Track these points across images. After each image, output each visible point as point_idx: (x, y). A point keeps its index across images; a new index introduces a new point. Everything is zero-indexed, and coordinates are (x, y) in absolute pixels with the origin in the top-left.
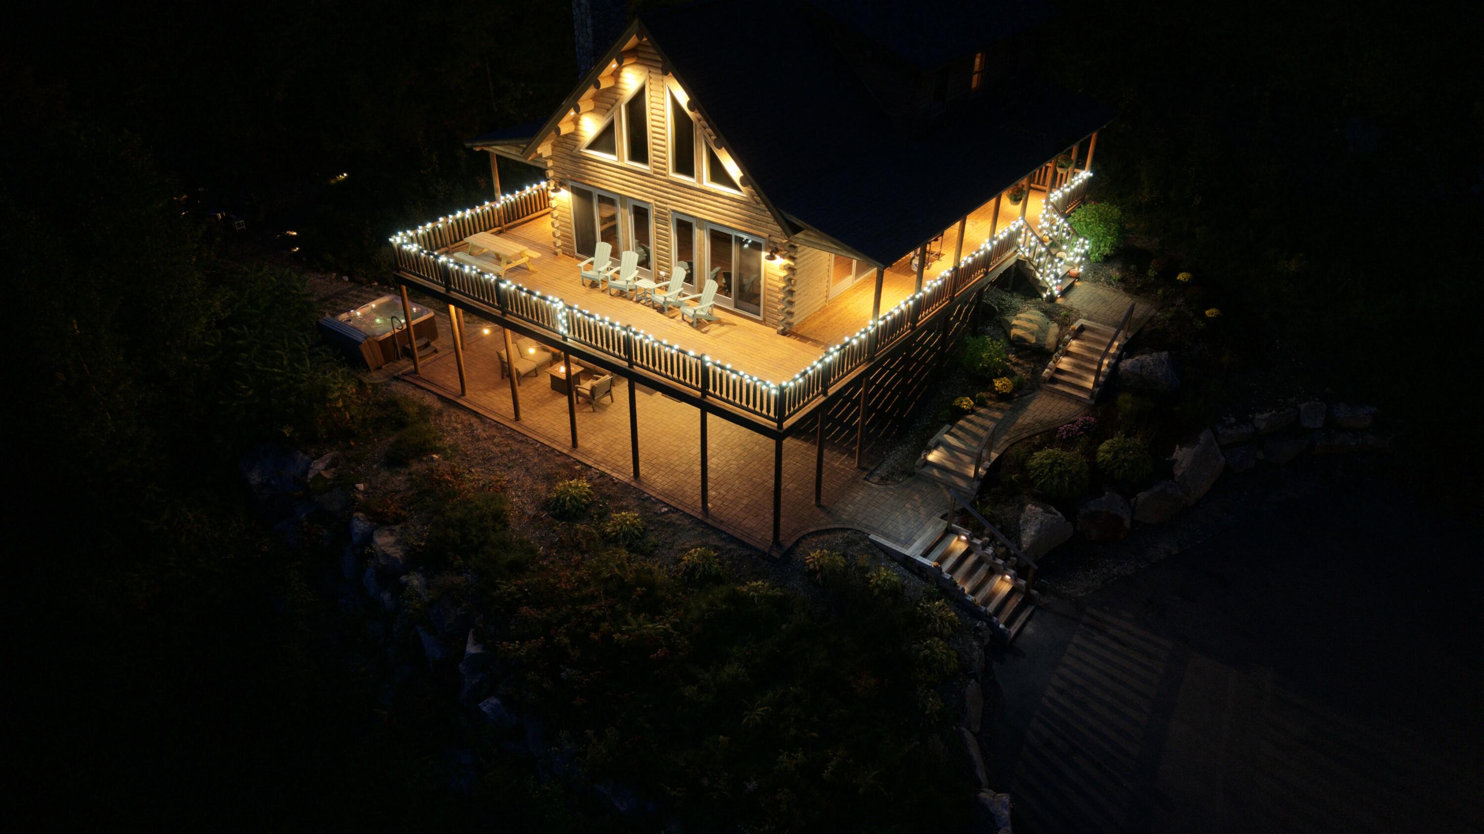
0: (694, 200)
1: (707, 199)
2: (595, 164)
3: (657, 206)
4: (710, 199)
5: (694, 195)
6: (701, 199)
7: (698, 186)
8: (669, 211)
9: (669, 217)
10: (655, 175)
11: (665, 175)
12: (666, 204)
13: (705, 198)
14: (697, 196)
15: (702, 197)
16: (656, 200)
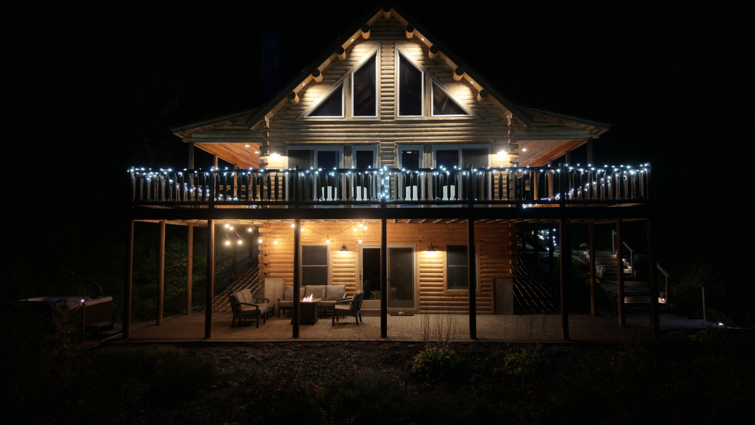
0: (422, 131)
1: (435, 127)
2: (319, 126)
3: (383, 145)
4: (438, 127)
5: (421, 127)
6: (429, 129)
7: (426, 118)
8: (396, 146)
9: (396, 151)
10: (383, 120)
11: (393, 118)
12: (393, 141)
13: (433, 127)
14: (424, 127)
15: (430, 127)
16: (382, 141)
